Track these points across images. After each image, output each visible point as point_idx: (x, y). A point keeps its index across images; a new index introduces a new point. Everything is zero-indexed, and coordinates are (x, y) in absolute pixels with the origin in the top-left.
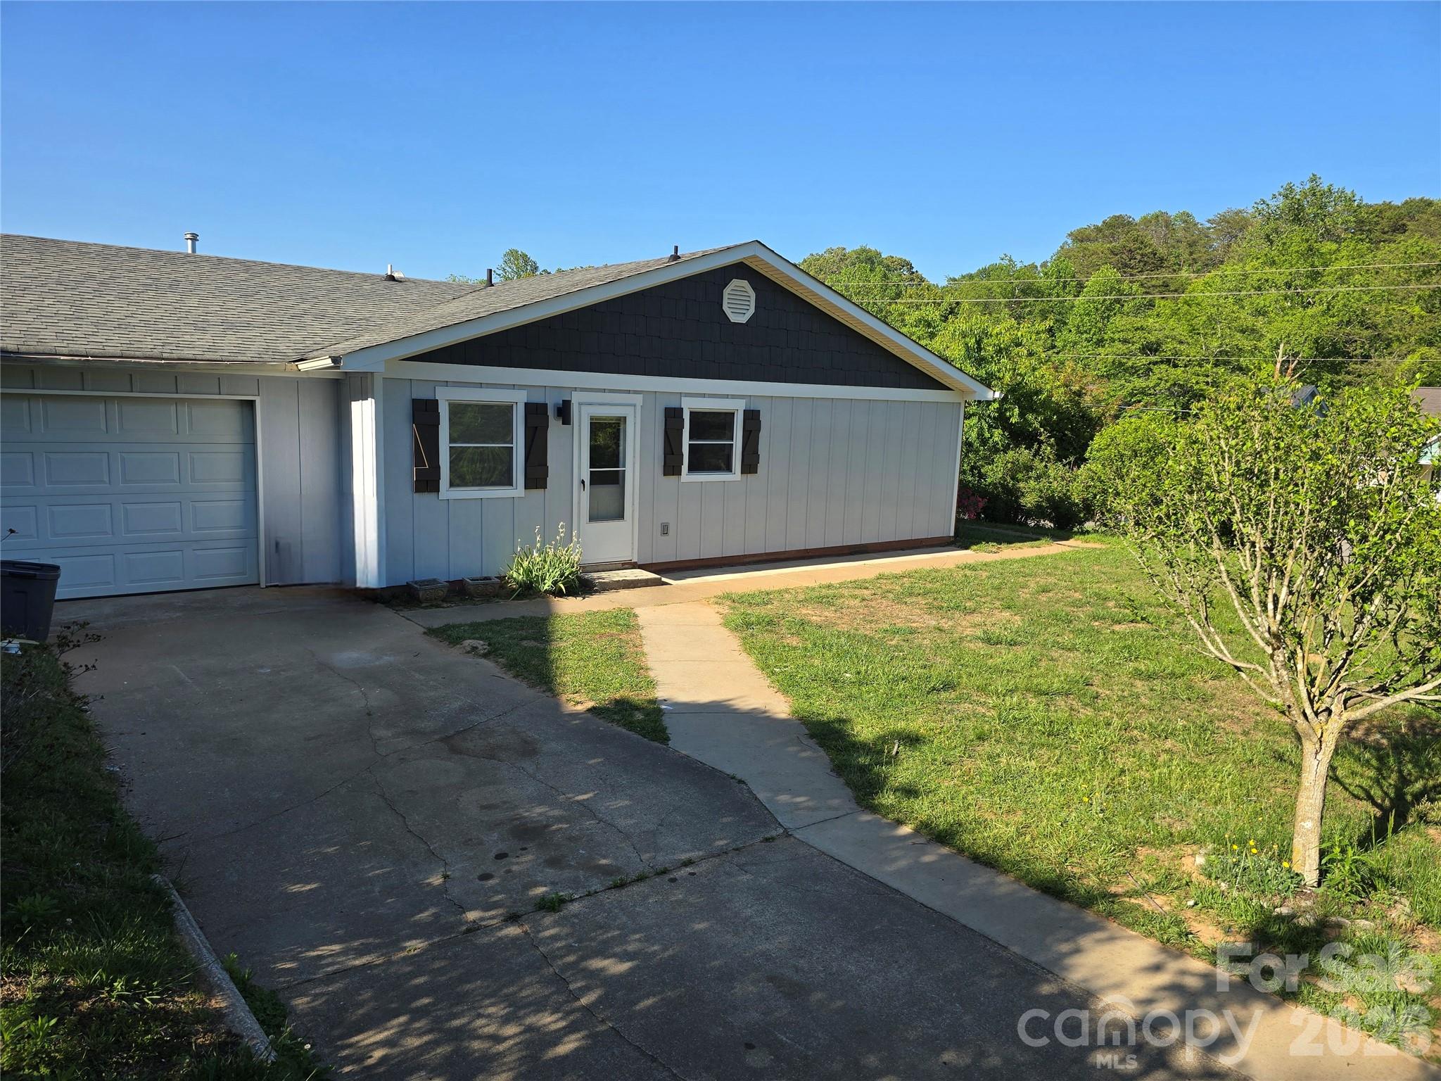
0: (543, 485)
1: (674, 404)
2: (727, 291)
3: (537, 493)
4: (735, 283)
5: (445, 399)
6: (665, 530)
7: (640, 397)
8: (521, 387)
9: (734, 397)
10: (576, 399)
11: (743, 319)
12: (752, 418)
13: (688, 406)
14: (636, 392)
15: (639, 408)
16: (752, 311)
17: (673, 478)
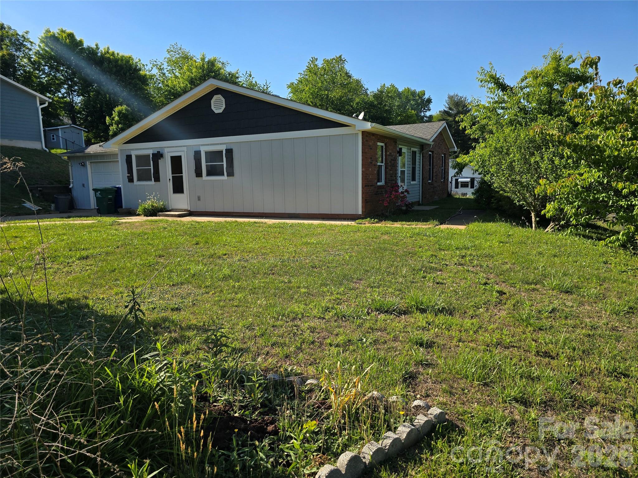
0: (159, 181)
1: (198, 149)
2: (212, 101)
3: (158, 183)
4: (215, 97)
5: (134, 154)
6: (199, 199)
7: (186, 148)
8: (151, 148)
9: (221, 144)
10: (166, 150)
11: (221, 111)
12: (229, 152)
13: (203, 150)
14: (184, 146)
15: (186, 152)
16: (224, 106)
17: (200, 178)
